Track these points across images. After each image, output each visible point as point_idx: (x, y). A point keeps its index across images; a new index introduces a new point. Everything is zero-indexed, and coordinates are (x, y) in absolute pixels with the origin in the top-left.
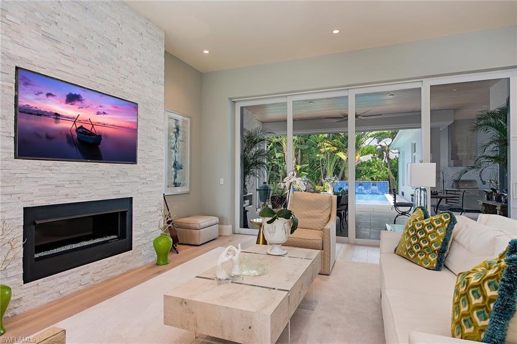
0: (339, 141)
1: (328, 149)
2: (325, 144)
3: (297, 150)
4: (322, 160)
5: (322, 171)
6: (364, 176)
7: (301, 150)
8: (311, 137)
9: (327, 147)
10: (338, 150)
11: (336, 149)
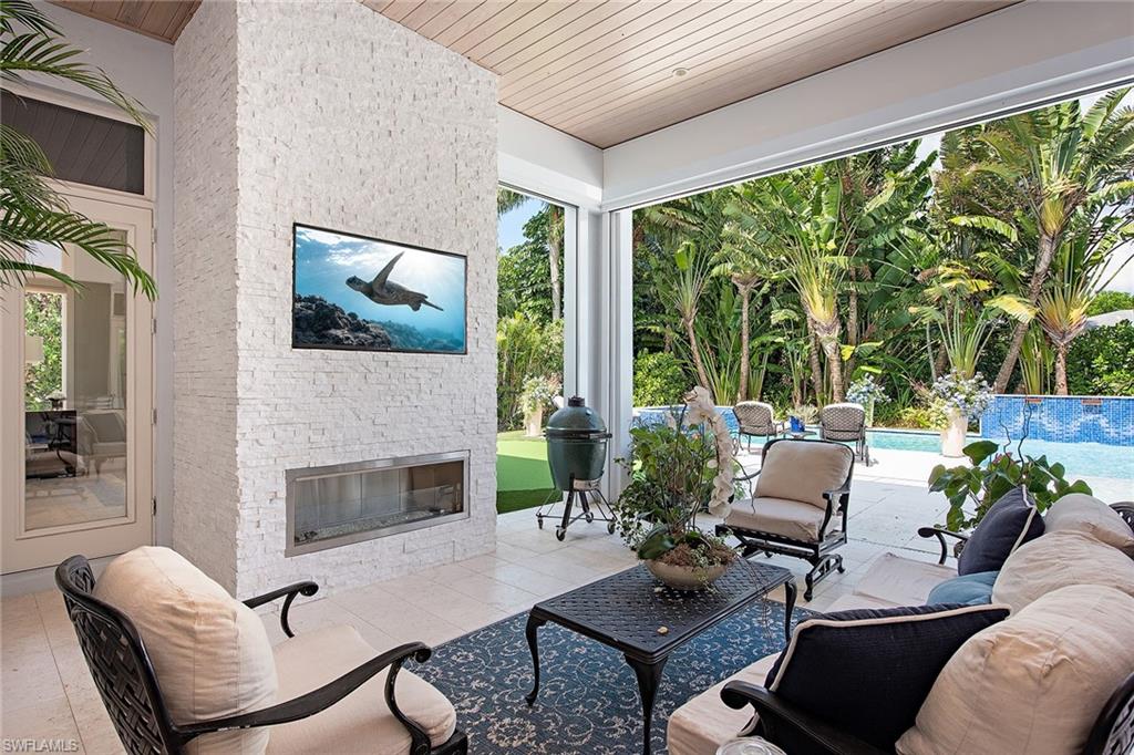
0: (997, 258)
1: (953, 284)
2: (941, 269)
3: (844, 298)
4: (934, 325)
5: (931, 362)
6: (1105, 377)
7: (860, 298)
8: (893, 255)
9: (948, 279)
10: (997, 291)
11: (984, 285)
